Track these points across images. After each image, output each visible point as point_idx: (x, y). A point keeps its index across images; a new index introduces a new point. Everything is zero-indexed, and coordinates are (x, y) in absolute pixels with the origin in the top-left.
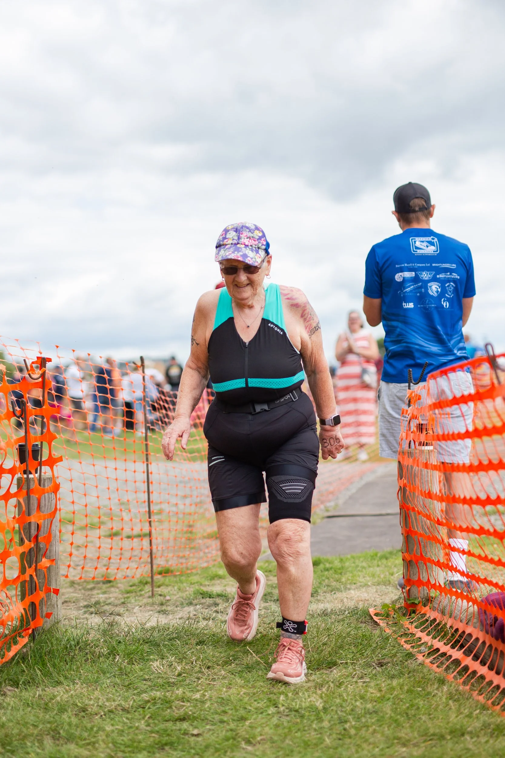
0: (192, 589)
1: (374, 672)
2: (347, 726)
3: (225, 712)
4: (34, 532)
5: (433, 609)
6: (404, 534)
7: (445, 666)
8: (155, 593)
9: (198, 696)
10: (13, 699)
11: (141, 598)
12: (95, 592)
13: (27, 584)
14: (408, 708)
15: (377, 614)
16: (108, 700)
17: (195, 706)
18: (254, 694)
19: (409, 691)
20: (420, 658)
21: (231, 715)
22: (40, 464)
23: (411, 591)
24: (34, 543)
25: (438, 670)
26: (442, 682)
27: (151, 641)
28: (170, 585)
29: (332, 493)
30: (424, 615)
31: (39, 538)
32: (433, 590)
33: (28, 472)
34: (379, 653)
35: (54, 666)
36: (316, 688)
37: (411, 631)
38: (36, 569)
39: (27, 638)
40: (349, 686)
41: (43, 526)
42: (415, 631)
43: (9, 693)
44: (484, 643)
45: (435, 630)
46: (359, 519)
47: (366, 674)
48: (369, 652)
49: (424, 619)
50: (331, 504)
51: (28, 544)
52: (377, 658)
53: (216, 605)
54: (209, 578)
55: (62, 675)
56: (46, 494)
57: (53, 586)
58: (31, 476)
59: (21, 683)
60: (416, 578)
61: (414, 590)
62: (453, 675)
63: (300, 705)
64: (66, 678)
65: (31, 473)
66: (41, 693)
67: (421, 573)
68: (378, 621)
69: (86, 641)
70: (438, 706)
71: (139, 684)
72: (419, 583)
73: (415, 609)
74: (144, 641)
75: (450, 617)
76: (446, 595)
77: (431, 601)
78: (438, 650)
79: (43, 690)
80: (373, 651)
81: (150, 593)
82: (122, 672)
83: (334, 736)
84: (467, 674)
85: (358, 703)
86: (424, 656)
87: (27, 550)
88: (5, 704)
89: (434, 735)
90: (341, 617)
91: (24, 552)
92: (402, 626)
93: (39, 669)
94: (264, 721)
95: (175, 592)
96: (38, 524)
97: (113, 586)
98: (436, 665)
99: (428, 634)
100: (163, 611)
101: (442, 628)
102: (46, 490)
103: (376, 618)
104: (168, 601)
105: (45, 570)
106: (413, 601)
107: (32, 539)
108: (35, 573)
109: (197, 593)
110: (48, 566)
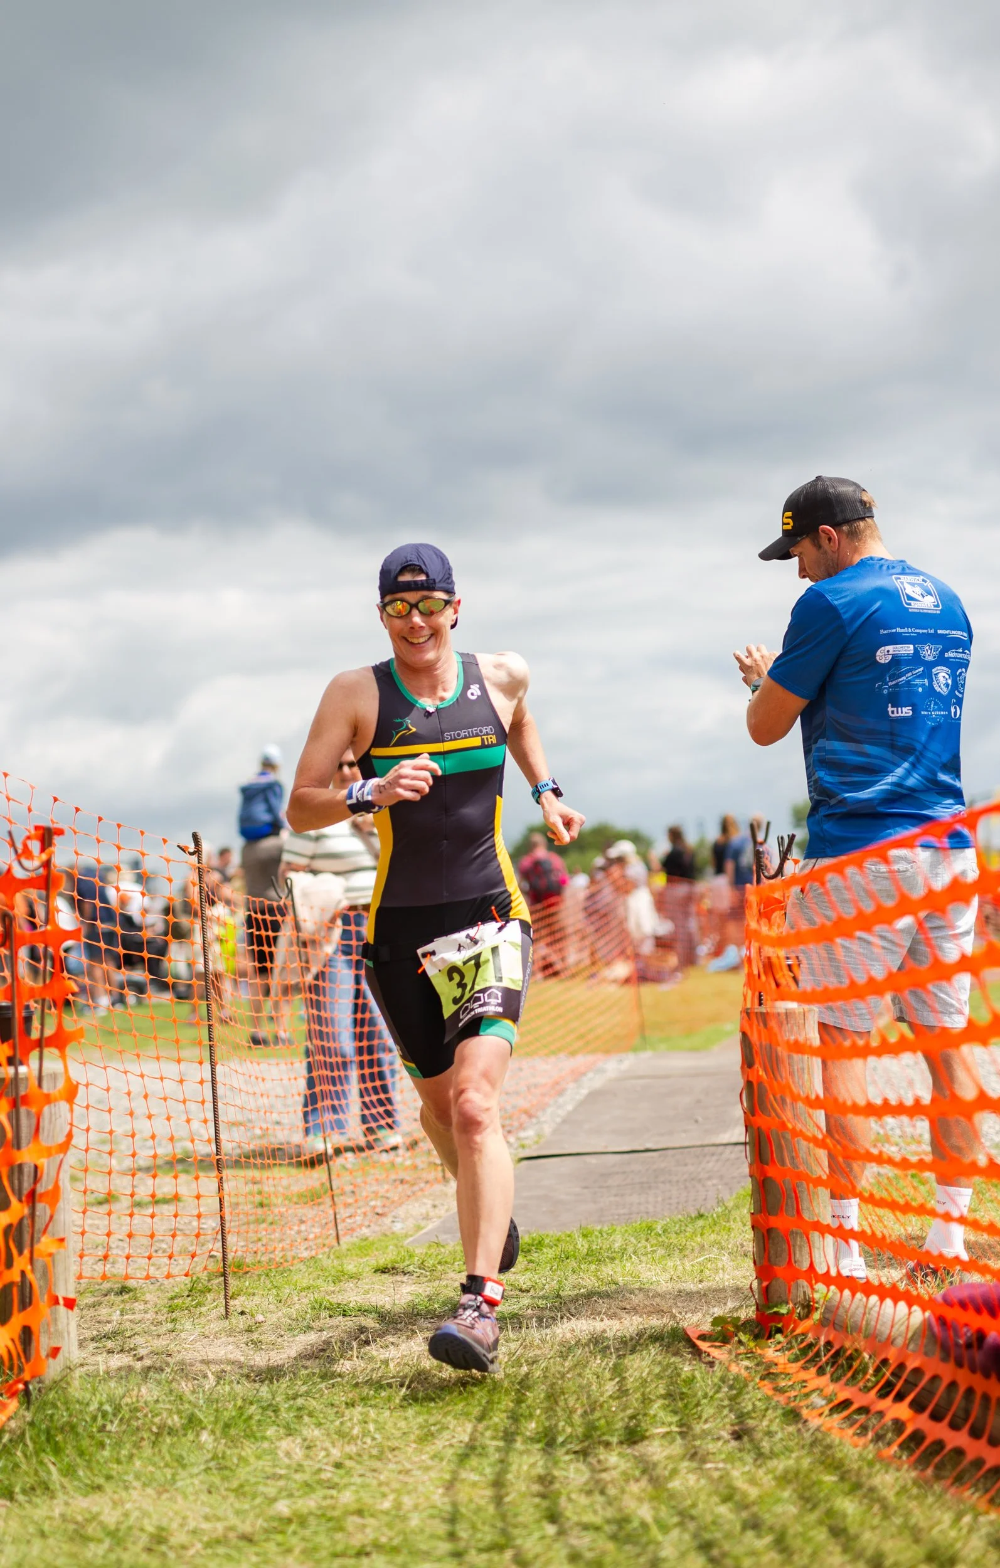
0: (305, 1301)
4: (27, 1186)
6: (755, 1176)
7: (870, 1435)
8: (231, 1309)
9: (387, 1505)
11: (203, 1320)
13: (15, 1291)
15: (703, 1337)
16: (207, 1518)
17: (390, 1526)
20: (815, 1419)
22: (40, 1044)
23: (772, 1290)
24: (28, 1202)
25: (862, 1441)
28: (254, 1294)
29: (527, 1111)
30: (804, 1335)
31: (37, 1195)
32: (820, 1287)
33: (17, 1062)
35: (81, 1454)
37: (781, 1368)
38: (31, 1260)
39: (16, 1399)
41: (45, 1171)
42: (794, 1367)
44: (953, 1385)
45: (833, 1363)
46: (594, 1159)
48: (710, 1411)
50: (529, 1134)
51: (17, 1208)
52: (728, 1421)
54: (330, 1279)
55: (99, 1471)
56: (52, 1105)
57: (62, 1293)
58: (22, 1069)
59: (17, 1490)
60: (782, 1264)
61: (779, 1285)
62: (891, 1451)
64: (109, 1478)
65: (21, 1063)
66: (63, 1508)
67: (792, 1253)
68: (709, 1350)
71: (261, 1488)
72: (792, 1273)
73: (780, 1325)
78: (846, 1404)
79: (67, 1504)
81: (223, 1311)
84: (923, 1447)
87: (15, 1221)
91: (10, 1226)
92: (762, 1357)
93: (49, 1460)
95: (272, 1307)
96: (36, 1167)
97: (136, 1299)
99: (821, 1372)
100: (253, 1342)
101: (851, 1358)
102: (52, 1098)
103: (703, 1346)
104: (259, 1324)
105: (49, 1259)
106: (775, 1309)
107: (24, 1198)
108: (29, 1267)
109: (317, 1306)
110: (53, 1250)
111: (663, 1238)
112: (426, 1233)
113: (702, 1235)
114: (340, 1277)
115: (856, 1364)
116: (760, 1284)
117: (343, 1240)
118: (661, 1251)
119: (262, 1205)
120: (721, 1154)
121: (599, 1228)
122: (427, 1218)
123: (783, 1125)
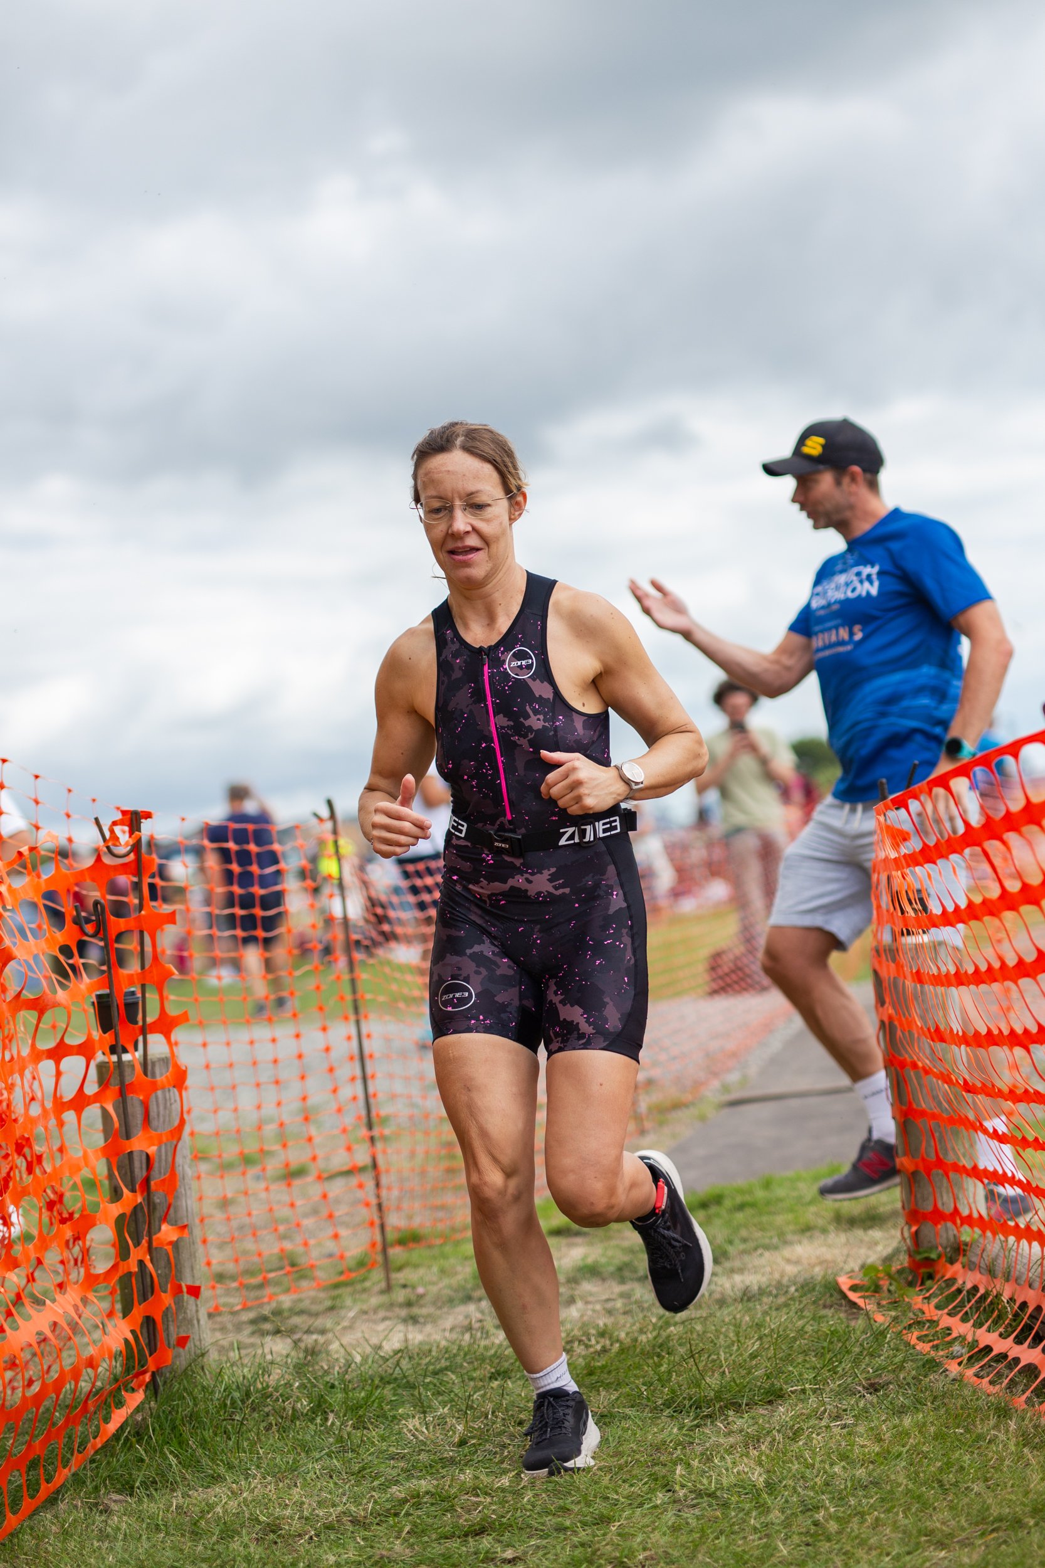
1: (862, 1404)
2: (820, 1516)
3: (565, 1510)
4: (140, 1173)
5: (970, 1266)
6: (898, 1117)
7: (1005, 1381)
8: (393, 1282)
10: (125, 1518)
11: (364, 1296)
12: (269, 1290)
13: (133, 1280)
14: (941, 1469)
15: (854, 1288)
18: (621, 1468)
19: (939, 1436)
20: (954, 1369)
21: (580, 1513)
22: (144, 1031)
23: (921, 1236)
24: (142, 1193)
25: (993, 1389)
26: (1003, 1412)
27: (396, 1379)
28: (422, 1265)
29: (734, 1055)
30: (953, 1280)
31: (152, 1183)
32: (966, 1228)
33: (120, 1049)
34: (868, 1365)
35: (203, 1443)
36: (746, 1446)
37: (927, 1316)
38: (150, 1249)
39: (141, 1391)
40: (814, 1435)
41: (157, 1159)
42: (936, 1314)
43: (114, 1507)
45: (978, 1309)
46: (794, 1103)
47: (845, 1410)
48: (847, 1365)
49: (954, 1288)
50: (733, 1077)
51: (131, 1198)
52: (864, 1376)
55: (222, 1461)
56: (159, 1093)
57: (187, 1281)
58: (126, 1057)
59: (137, 1484)
60: (928, 1207)
61: (928, 1229)
62: (1024, 1397)
63: (718, 1482)
65: (125, 1051)
66: (181, 1501)
67: (938, 1195)
68: (858, 1301)
69: (264, 1389)
70: (1001, 1460)
71: (382, 1468)
72: (937, 1216)
73: (930, 1270)
74: (382, 1379)
75: (1007, 1280)
76: (994, 1234)
77: (964, 1251)
78: (988, 1349)
80: (856, 1362)
81: (383, 1285)
82: (343, 1446)
83: (796, 1539)
85: (836, 1469)
86: (960, 1364)
87: (128, 1210)
88: (109, 1530)
89: (1000, 1519)
90: (781, 1300)
91: (124, 1215)
92: (909, 1305)
93: (171, 1452)
94: (646, 1521)
95: (435, 1279)
96: (147, 1155)
98: (987, 1380)
99: (965, 1319)
100: (412, 1317)
101: (993, 1304)
102: (159, 1083)
103: (854, 1296)
104: (421, 1296)
105: (169, 1248)
106: (926, 1255)
107: (137, 1187)
108: (148, 1257)
110: (175, 1239)
115: (997, 1310)
116: (910, 1229)
123: (914, 1066)
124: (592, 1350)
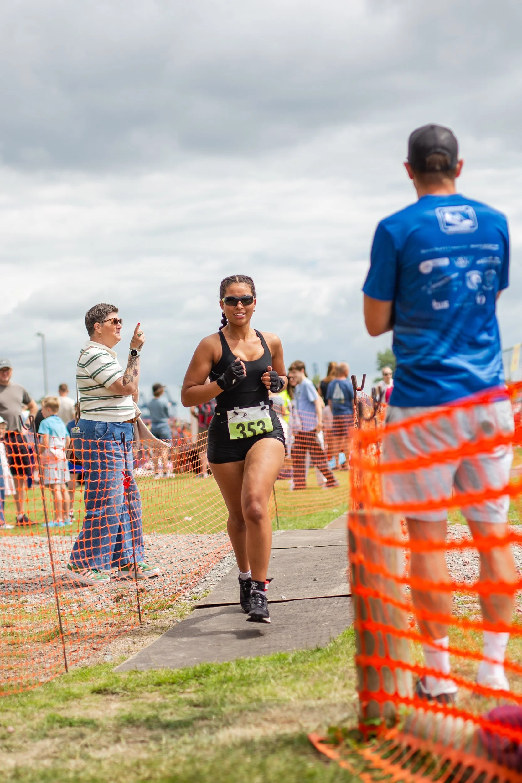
0: (43, 716)
5: (405, 732)
6: (358, 629)
15: (322, 742)
23: (369, 708)
28: (7, 711)
30: (392, 740)
32: (402, 706)
37: (376, 764)
42: (385, 764)
44: (496, 778)
45: (413, 760)
49: (393, 746)
53: (82, 736)
54: (60, 698)
60: (376, 690)
61: (374, 704)
67: (383, 683)
68: (325, 751)
72: (383, 696)
73: (374, 733)
75: (435, 743)
92: (363, 756)
95: (19, 721)
99: (404, 767)
100: (6, 747)
101: (424, 758)
103: (322, 748)
104: (10, 733)
106: (372, 722)
109: (51, 720)
111: (293, 666)
112: (128, 663)
113: (320, 663)
114: (68, 697)
115: (428, 762)
116: (361, 703)
117: (70, 668)
118: (291, 677)
119: (13, 644)
120: (331, 603)
121: (248, 659)
122: (129, 651)
123: (377, 594)
124: (141, 777)
